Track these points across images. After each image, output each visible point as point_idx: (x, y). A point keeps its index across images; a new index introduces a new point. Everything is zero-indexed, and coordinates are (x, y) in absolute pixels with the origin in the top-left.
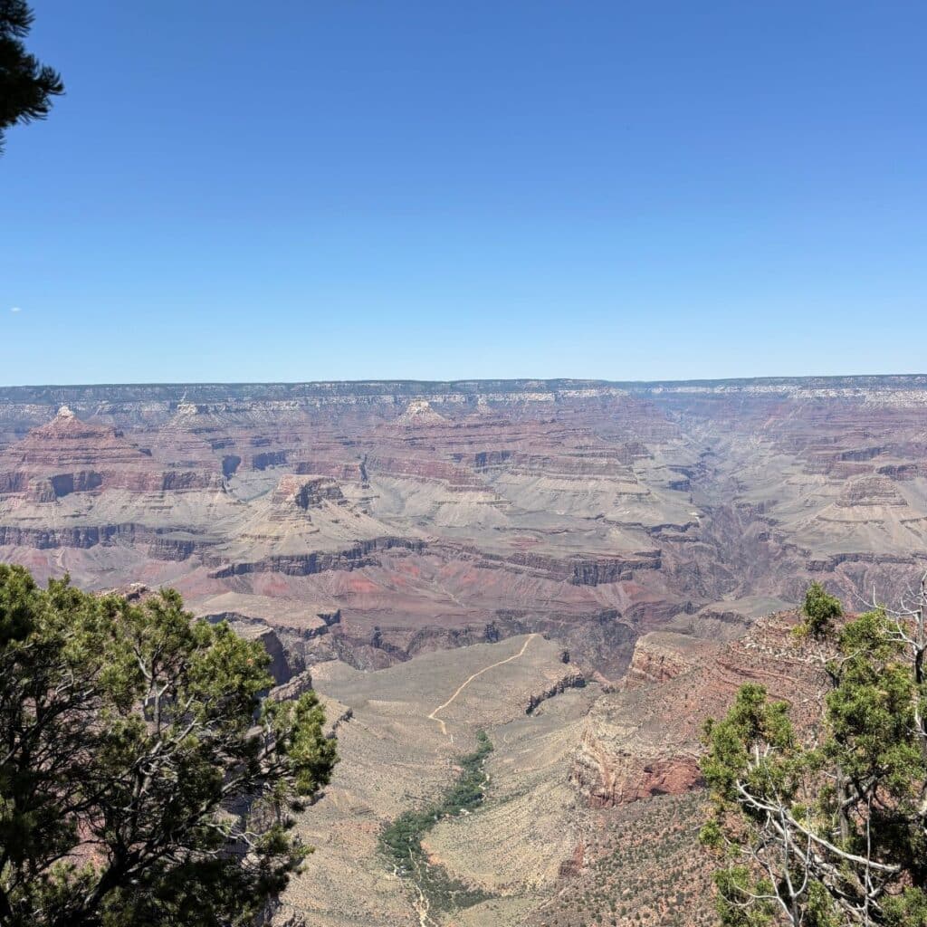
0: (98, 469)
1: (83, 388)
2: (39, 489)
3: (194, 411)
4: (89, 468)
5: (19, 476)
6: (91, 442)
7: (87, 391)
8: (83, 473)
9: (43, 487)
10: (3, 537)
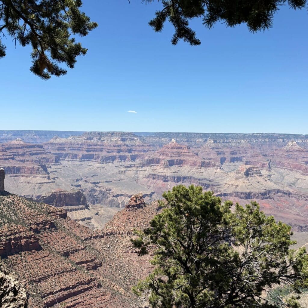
0: (182, 159)
1: (179, 133)
2: (164, 164)
3: (213, 142)
4: (179, 158)
5: (159, 159)
6: (180, 150)
7: (180, 134)
8: (177, 160)
9: (166, 163)
10: (154, 177)
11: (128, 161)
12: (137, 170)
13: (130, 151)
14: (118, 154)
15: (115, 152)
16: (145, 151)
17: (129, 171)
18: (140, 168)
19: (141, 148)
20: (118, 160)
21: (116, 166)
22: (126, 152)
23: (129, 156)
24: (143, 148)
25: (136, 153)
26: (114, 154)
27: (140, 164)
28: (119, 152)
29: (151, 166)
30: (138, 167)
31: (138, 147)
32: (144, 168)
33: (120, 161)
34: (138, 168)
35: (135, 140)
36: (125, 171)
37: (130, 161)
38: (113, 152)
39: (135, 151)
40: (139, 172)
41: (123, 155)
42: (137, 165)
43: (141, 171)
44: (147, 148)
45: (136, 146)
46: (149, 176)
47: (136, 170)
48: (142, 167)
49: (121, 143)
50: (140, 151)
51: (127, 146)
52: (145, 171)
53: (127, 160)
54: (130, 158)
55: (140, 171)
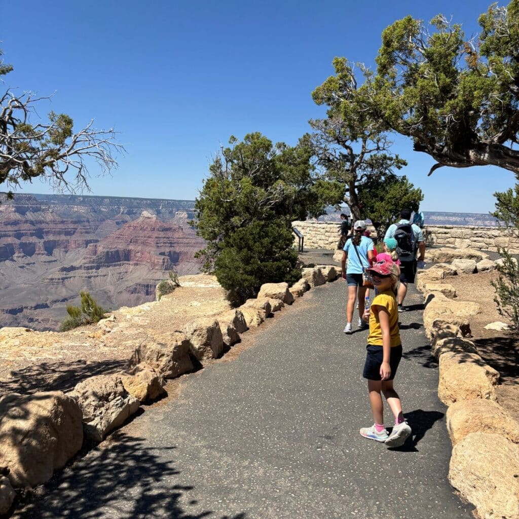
0: (177, 250)
2: (164, 262)
3: (186, 216)
4: (172, 249)
5: (129, 251)
8: (170, 252)
9: (166, 261)
10: (147, 291)
11: (39, 254)
12: (89, 275)
13: (39, 234)
14: (17, 241)
15: (10, 236)
16: (68, 233)
17: (71, 278)
18: (94, 270)
19: (61, 226)
20: (19, 253)
21: (21, 267)
22: (32, 235)
23: (41, 245)
24: (64, 228)
25: (51, 237)
26: (10, 240)
27: (93, 262)
28: (19, 235)
29: (115, 265)
30: (88, 268)
31: (52, 226)
32: (102, 271)
33: (24, 256)
34: (90, 271)
35: (43, 210)
36: (63, 279)
37: (43, 254)
38: (5, 236)
39: (47, 233)
40: (92, 278)
41: (28, 242)
42: (87, 265)
43: (98, 276)
44: (72, 226)
45: (48, 223)
46: (136, 289)
47: (86, 275)
48: (98, 268)
49: (18, 216)
50: (59, 233)
51: (32, 223)
52: (104, 276)
53: (36, 252)
54: (42, 248)
55: (95, 277)
